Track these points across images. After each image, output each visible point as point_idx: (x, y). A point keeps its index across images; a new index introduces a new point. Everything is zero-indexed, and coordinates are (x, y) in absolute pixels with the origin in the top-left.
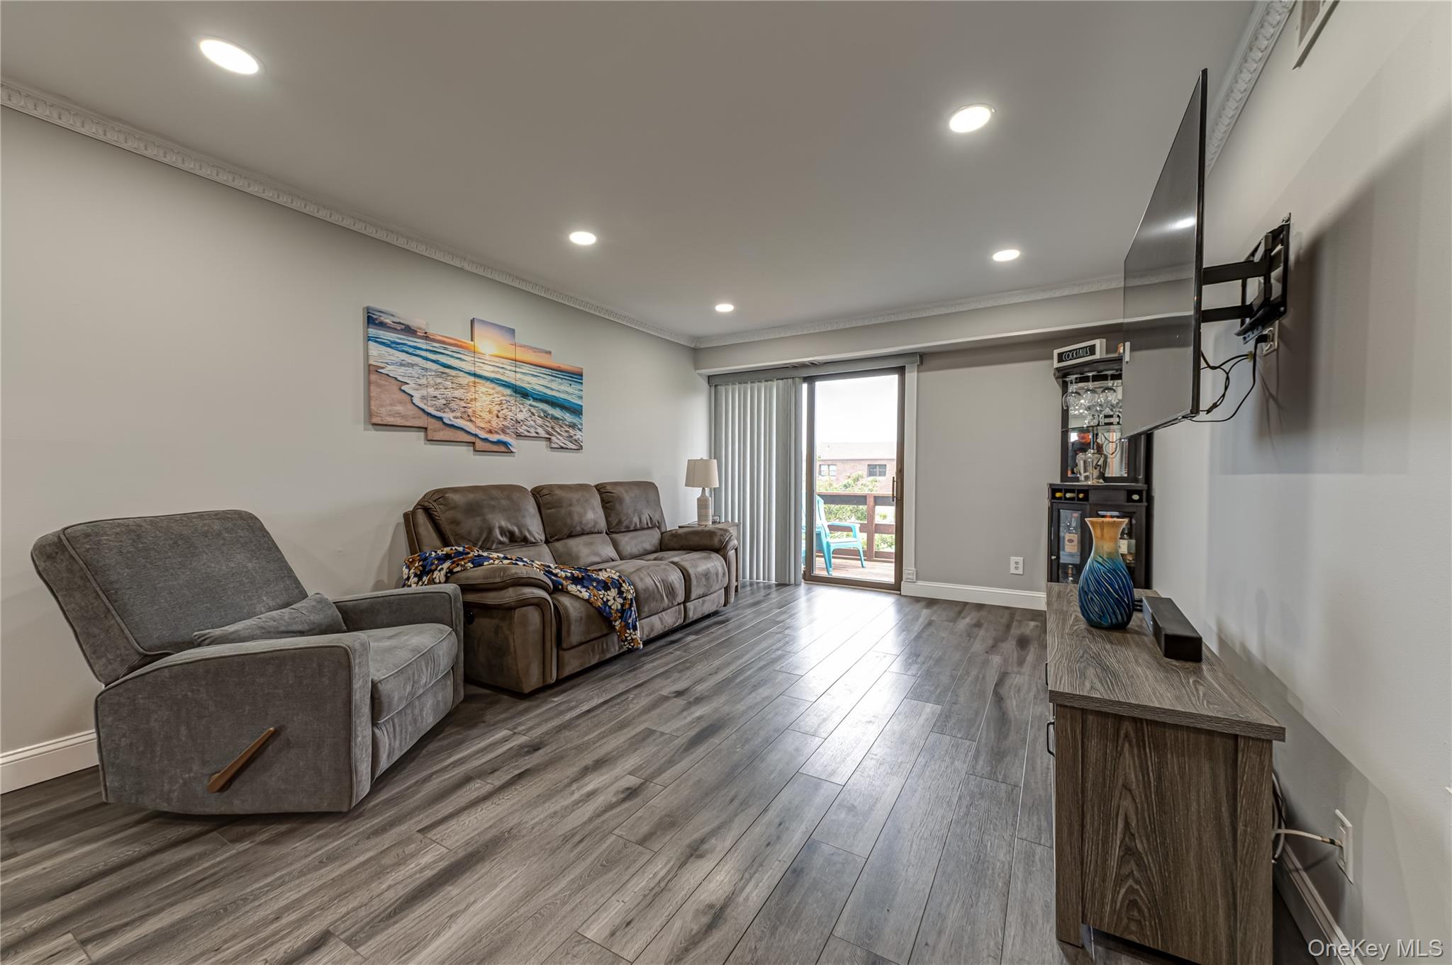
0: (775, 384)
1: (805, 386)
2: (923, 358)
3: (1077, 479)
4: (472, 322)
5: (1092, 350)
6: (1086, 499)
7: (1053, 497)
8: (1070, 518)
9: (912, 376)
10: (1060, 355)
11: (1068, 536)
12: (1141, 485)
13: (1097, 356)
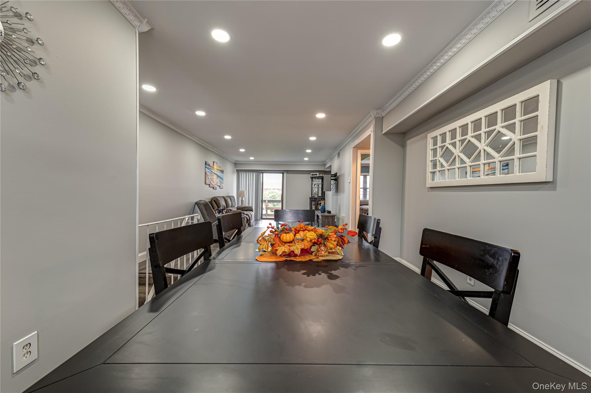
0: (255, 173)
1: (261, 174)
2: (288, 172)
3: (314, 196)
4: (214, 162)
5: (317, 175)
6: (316, 200)
7: (311, 199)
8: (313, 203)
9: (285, 175)
10: (312, 174)
11: (313, 206)
12: (323, 198)
13: (317, 176)
